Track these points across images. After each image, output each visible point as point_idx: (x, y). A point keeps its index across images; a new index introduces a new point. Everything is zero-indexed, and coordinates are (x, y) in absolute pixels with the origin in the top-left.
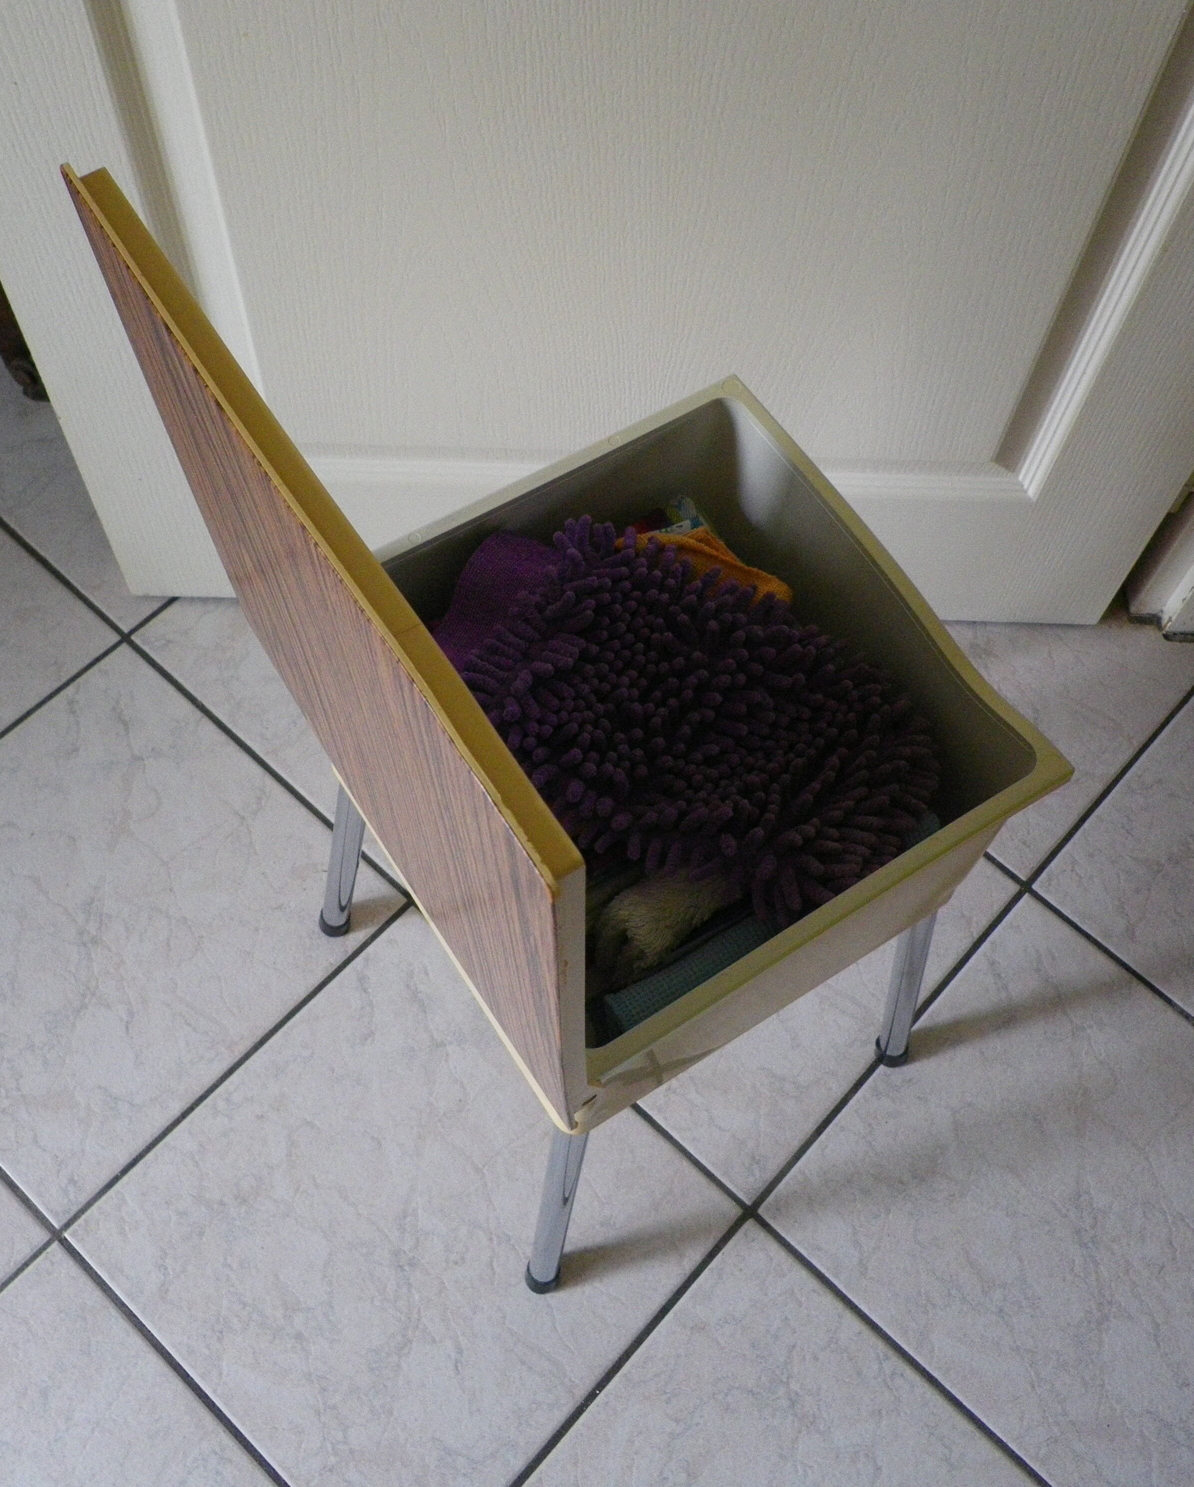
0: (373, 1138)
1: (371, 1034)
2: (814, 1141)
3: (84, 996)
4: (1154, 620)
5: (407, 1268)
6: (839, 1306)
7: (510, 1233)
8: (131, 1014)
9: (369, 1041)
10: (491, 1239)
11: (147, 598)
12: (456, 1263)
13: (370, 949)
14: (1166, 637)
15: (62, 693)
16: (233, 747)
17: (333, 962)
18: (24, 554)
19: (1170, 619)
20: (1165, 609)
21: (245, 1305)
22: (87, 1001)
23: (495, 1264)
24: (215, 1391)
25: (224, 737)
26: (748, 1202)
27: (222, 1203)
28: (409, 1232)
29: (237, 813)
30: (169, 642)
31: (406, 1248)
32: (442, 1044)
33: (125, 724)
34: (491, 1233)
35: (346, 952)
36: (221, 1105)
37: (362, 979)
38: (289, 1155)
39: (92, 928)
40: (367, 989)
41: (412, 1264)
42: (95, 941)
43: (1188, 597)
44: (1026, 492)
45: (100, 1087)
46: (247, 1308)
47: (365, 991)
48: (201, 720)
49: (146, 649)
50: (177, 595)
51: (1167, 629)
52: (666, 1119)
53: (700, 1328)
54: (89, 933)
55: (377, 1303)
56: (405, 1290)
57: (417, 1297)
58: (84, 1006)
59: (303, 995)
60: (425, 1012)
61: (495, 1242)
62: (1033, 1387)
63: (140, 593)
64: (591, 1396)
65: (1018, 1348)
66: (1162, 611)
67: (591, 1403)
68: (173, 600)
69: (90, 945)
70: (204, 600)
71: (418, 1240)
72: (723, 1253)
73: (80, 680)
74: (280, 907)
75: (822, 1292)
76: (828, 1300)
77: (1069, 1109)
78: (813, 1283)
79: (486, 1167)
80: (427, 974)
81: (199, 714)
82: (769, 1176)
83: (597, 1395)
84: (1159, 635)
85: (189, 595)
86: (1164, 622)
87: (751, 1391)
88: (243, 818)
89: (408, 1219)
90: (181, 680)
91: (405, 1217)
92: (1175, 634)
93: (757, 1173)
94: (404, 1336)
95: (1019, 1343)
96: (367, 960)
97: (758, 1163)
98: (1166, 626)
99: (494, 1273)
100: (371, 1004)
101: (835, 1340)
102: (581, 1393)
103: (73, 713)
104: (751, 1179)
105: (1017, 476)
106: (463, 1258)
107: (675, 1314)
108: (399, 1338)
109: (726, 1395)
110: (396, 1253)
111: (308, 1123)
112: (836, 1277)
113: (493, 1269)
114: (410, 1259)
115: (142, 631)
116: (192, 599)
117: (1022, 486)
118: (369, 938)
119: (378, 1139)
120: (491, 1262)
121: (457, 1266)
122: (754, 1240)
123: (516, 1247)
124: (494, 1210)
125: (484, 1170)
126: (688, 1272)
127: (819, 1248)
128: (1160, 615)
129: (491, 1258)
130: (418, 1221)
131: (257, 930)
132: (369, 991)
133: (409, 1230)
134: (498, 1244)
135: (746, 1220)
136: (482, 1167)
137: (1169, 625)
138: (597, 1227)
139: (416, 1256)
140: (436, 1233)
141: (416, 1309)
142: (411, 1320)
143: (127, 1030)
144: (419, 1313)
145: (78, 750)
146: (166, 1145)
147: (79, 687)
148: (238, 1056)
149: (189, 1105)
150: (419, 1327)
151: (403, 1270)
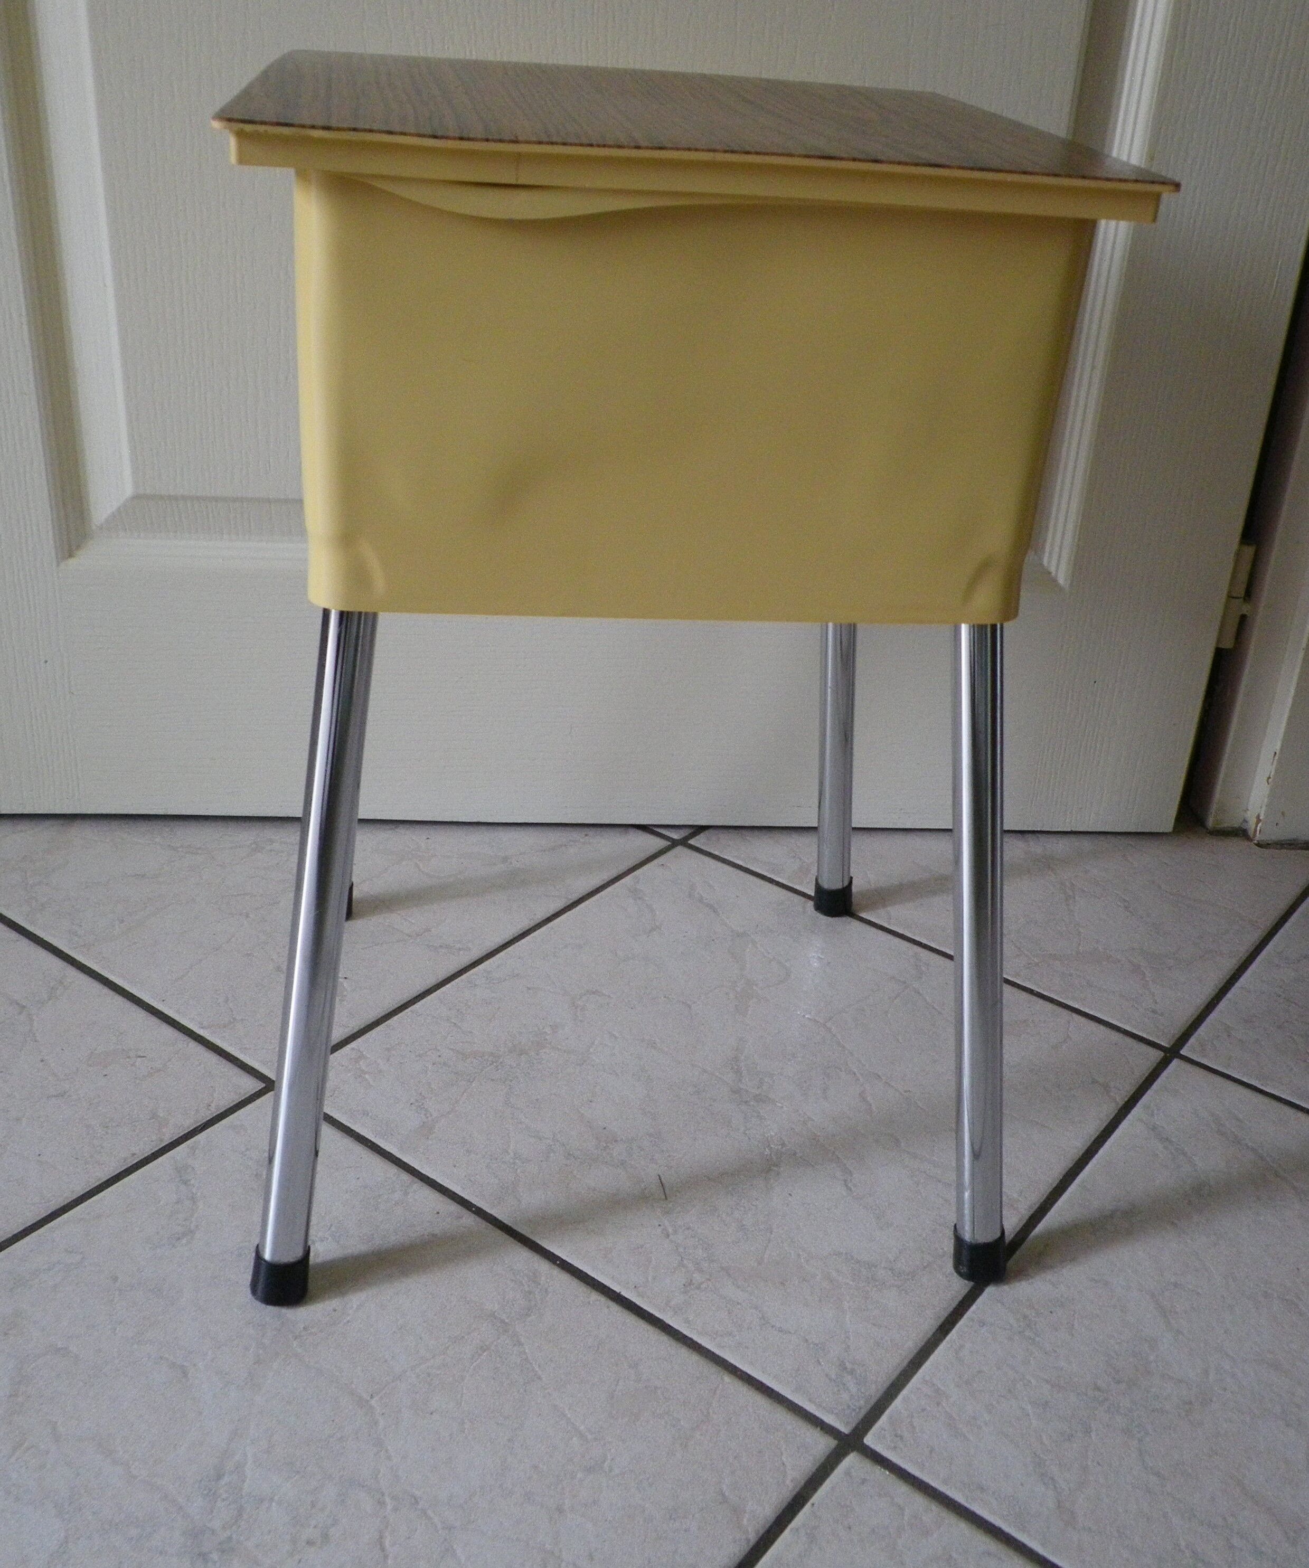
0: (174, 1366)
1: (190, 1233)
2: (941, 1341)
4: (1240, 833)
5: (215, 1556)
7: (418, 1493)
9: (184, 1241)
10: (381, 1503)
12: (310, 1543)
14: (1259, 845)
17: (136, 1152)
19: (1259, 820)
23: (387, 1543)
26: (845, 1429)
28: (225, 1500)
29: (15, 1003)
31: (216, 1524)
35: (161, 1140)
37: (182, 1171)
38: (14, 1395)
40: (189, 1181)
41: (227, 1548)
47: (185, 1183)
51: (1257, 838)
52: (687, 1321)
61: (389, 1507)
66: (1245, 821)
71: (240, 1511)
72: (813, 1504)
74: (61, 1095)
79: (376, 1398)
82: (875, 1390)
86: (1251, 833)
88: (24, 1007)
89: (226, 1479)
91: (219, 1477)
92: (1270, 843)
93: (851, 1385)
96: (193, 1149)
97: (852, 1372)
98: (1255, 831)
99: (386, 1557)
100: (193, 1199)
104: (845, 1396)
106: (326, 1537)
111: (59, 1350)
112: (1023, 1529)
113: (383, 1549)
114: (221, 1543)
117: (1049, 570)
118: (200, 1126)
119: (182, 1367)
120: (381, 1537)
121: (313, 1549)
122: (864, 1481)
123: (430, 1512)
124: (389, 1458)
125: (373, 1402)
126: (753, 1538)
127: (982, 1489)
128: (1244, 826)
129: (381, 1532)
130: (244, 1481)
131: (18, 1120)
132: (192, 1182)
133: (224, 1496)
134: (396, 1509)
135: (845, 1455)
136: (369, 1398)
137: (1258, 828)
138: (579, 1475)
139: (234, 1537)
140: (277, 1498)
151: (207, 1561)
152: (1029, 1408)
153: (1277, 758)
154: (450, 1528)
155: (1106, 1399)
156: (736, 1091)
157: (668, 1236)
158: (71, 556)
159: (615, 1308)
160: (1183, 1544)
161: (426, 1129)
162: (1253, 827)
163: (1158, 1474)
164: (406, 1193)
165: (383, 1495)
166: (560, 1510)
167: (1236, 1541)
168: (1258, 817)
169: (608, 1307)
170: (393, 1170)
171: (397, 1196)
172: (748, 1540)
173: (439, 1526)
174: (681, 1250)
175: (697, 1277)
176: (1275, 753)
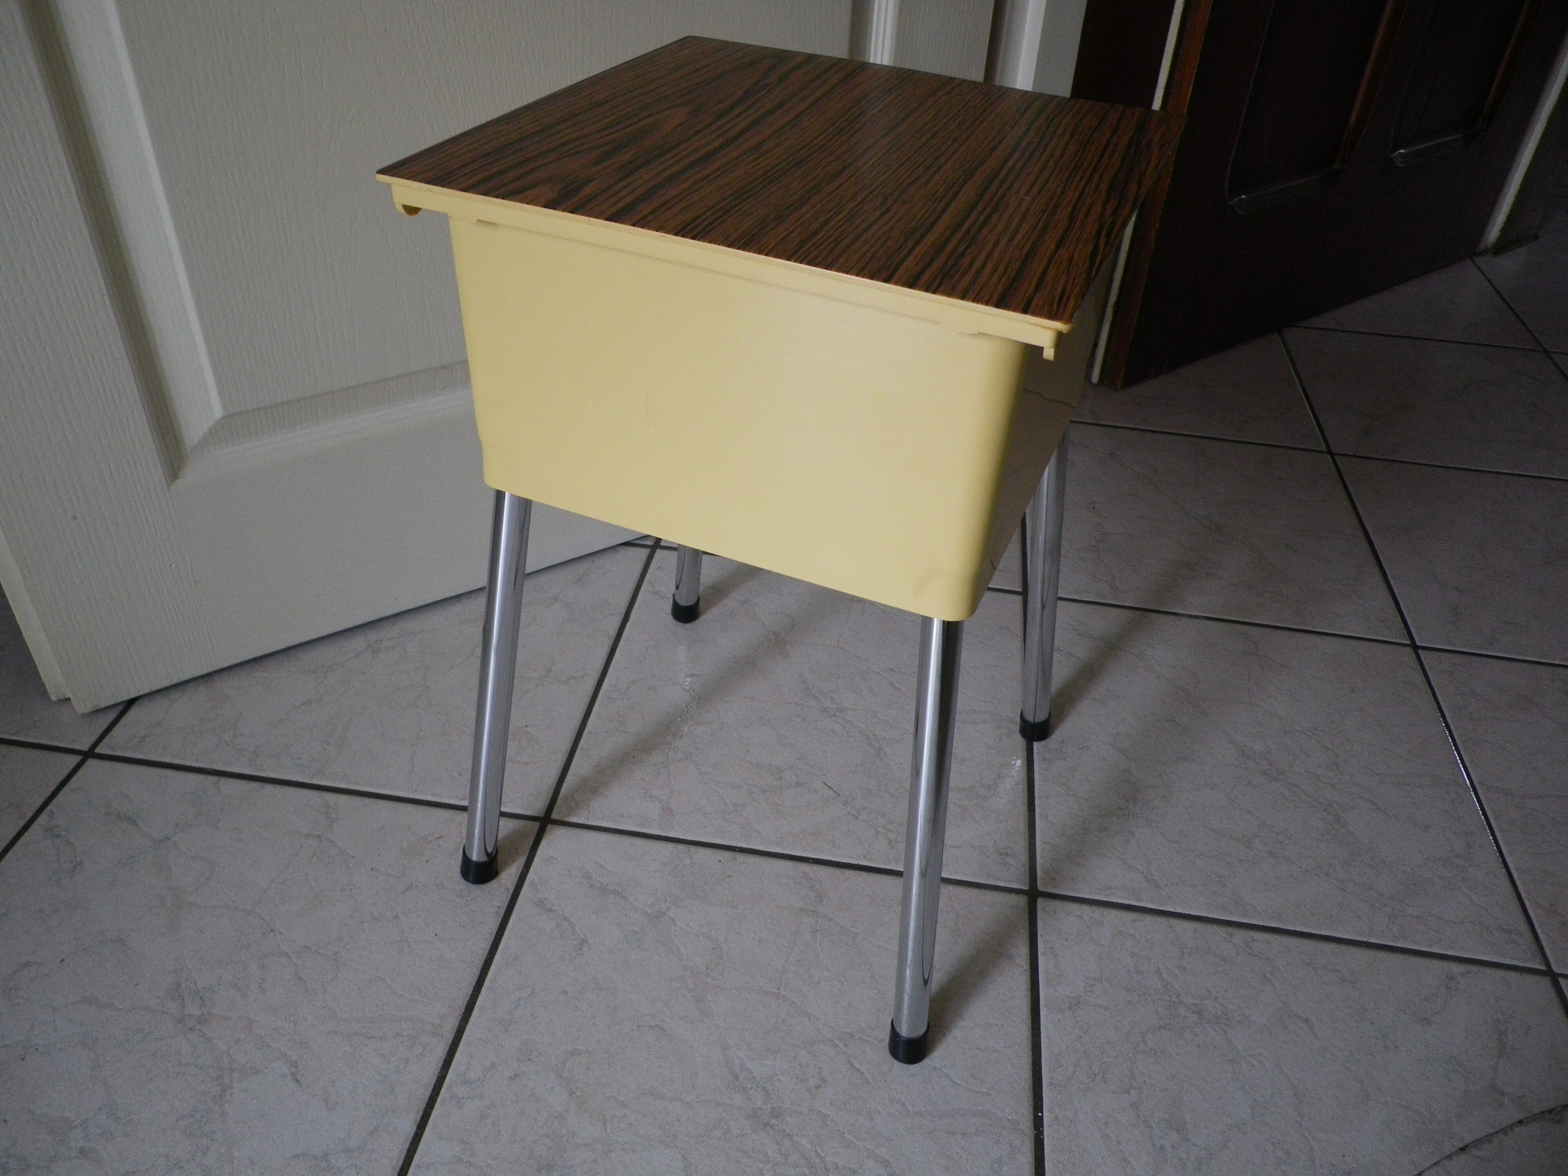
0: (651, 1027)
1: (583, 942)
2: (1034, 815)
3: (220, 1077)
5: (773, 1121)
8: (294, 1065)
9: (585, 949)
10: (836, 1046)
11: (98, 712)
12: (818, 1087)
15: (34, 826)
16: (269, 788)
17: (499, 904)
22: (227, 1080)
23: (857, 1066)
25: (255, 785)
26: (1026, 888)
28: (751, 1089)
29: (308, 835)
30: (144, 737)
31: (759, 1104)
32: (661, 914)
33: (129, 819)
37: (541, 904)
38: (572, 1094)
39: (192, 1009)
40: (553, 904)
41: (776, 1114)
42: (203, 1020)
45: (296, 1157)
47: (551, 910)
48: (220, 780)
49: (118, 753)
50: (134, 695)
53: (1075, 1004)
54: (191, 1015)
56: (787, 1143)
57: (804, 1141)
58: (226, 1088)
59: (486, 945)
60: (625, 898)
61: (841, 1046)
62: (1343, 890)
63: (89, 709)
64: (1038, 1122)
65: (1307, 871)
67: (1043, 1127)
68: (130, 703)
69: (198, 1027)
71: (765, 1089)
72: (1041, 936)
73: (50, 809)
74: (410, 888)
76: (1149, 920)
77: (1182, 703)
79: (782, 989)
80: (602, 867)
81: (214, 778)
82: (1024, 858)
83: (1042, 1118)
85: (149, 691)
87: (1161, 1026)
88: (319, 836)
89: (741, 1077)
90: (176, 762)
91: (737, 1077)
93: (1011, 861)
95: (1304, 867)
96: (533, 886)
97: (1007, 854)
99: (863, 1073)
100: (566, 919)
101: (1183, 946)
102: (1027, 1124)
103: (57, 836)
104: (1013, 869)
106: (822, 1079)
107: (1046, 1006)
109: (1145, 1042)
111: (572, 1052)
112: (1140, 900)
113: (858, 1070)
114: (771, 1113)
115: (107, 739)
116: (151, 695)
119: (657, 1026)
120: (851, 1064)
121: (822, 1089)
122: (1054, 911)
124: (818, 1019)
125: (782, 992)
127: (1107, 887)
129: (848, 1061)
130: (752, 1073)
131: (396, 917)
132: (554, 909)
133: (749, 1086)
134: (846, 1045)
135: (1036, 902)
136: (777, 991)
139: (775, 1105)
140: (778, 1073)
141: (813, 1154)
142: (816, 1168)
143: (298, 1081)
144: (818, 1155)
145: (81, 863)
146: (418, 1167)
147: (52, 813)
148: (449, 1037)
149: (421, 1113)
150: (829, 1168)
151: (772, 1126)
152: (1097, 834)
155: (1129, 813)
156: (824, 710)
157: (857, 818)
158: (175, 478)
159: (864, 874)
160: (1208, 872)
161: (667, 811)
163: (1176, 842)
164: (691, 857)
165: (832, 1041)
167: (1228, 860)
169: (860, 875)
170: (670, 846)
171: (687, 861)
173: (875, 1042)
174: (871, 823)
175: (890, 835)
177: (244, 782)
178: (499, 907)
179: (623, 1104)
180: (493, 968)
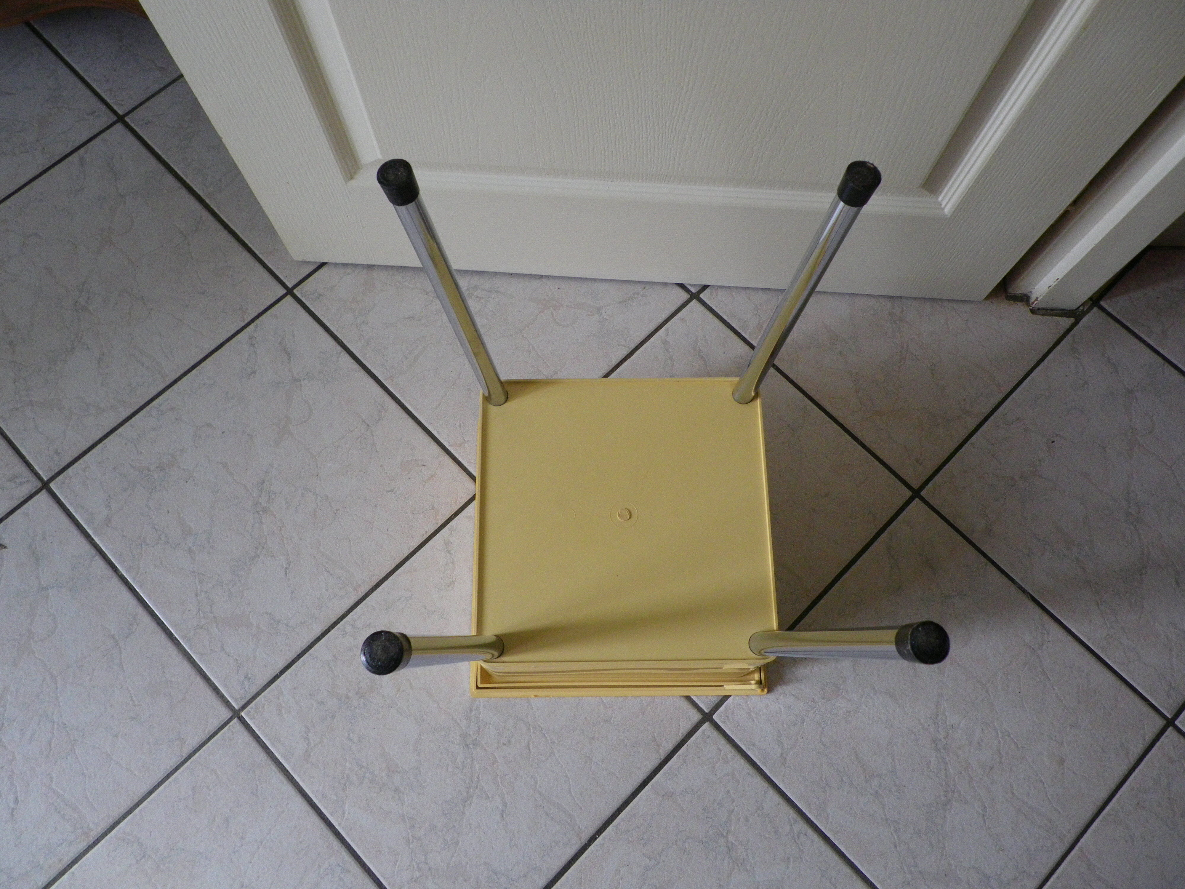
1: (453, 582)
3: (257, 548)
4: (1024, 299)
5: (471, 746)
6: (765, 785)
7: (542, 726)
8: (289, 563)
9: (451, 588)
10: (529, 729)
11: (305, 263)
12: (504, 744)
13: (453, 523)
14: (1033, 311)
15: (245, 331)
16: (362, 373)
17: (427, 531)
18: (220, 227)
19: (1037, 299)
20: (1033, 291)
21: (361, 767)
22: (259, 551)
23: (531, 748)
24: (340, 824)
25: (356, 366)
26: (707, 711)
27: (347, 697)
28: (473, 722)
29: (364, 421)
30: (320, 295)
31: (471, 732)
33: (288, 354)
34: (529, 725)
35: (436, 525)
36: (349, 629)
37: (448, 543)
39: (263, 501)
40: (451, 551)
41: (475, 744)
42: (265, 510)
43: (1054, 285)
44: (943, 209)
45: (267, 613)
46: (363, 769)
47: (449, 552)
48: (340, 353)
49: (303, 299)
50: (325, 261)
51: (1034, 305)
53: (669, 795)
54: (261, 504)
55: (450, 769)
56: (469, 761)
57: (477, 766)
58: (257, 556)
59: (407, 553)
61: (532, 731)
62: (896, 846)
63: (300, 259)
64: (592, 839)
65: (887, 820)
66: (1031, 292)
67: (592, 844)
68: (323, 265)
69: (261, 513)
70: (345, 265)
71: (479, 728)
73: (257, 322)
74: (392, 491)
75: (754, 775)
76: (757, 780)
78: (748, 768)
81: (339, 348)
83: (596, 839)
84: (1027, 309)
85: (334, 261)
86: (1032, 300)
87: (702, 841)
88: (368, 425)
89: (473, 713)
90: (328, 324)
92: (1039, 309)
94: (468, 793)
95: (888, 817)
96: (451, 530)
98: (1033, 302)
99: (531, 753)
100: (453, 563)
101: (761, 808)
102: (586, 836)
103: (253, 345)
105: (937, 198)
106: (509, 741)
108: (465, 795)
109: (685, 842)
110: (464, 736)
112: (765, 765)
113: (529, 750)
114: (473, 741)
115: (301, 286)
116: (336, 265)
117: (941, 205)
118: (453, 515)
120: (529, 744)
121: (505, 747)
122: (709, 737)
123: (546, 735)
124: (532, 708)
126: (663, 757)
127: (753, 745)
128: (1029, 294)
129: (529, 742)
130: (480, 714)
132: (452, 552)
133: (473, 720)
134: (534, 733)
135: (704, 723)
137: (1035, 303)
138: (602, 724)
139: (478, 739)
140: (492, 723)
141: (477, 775)
142: (473, 782)
143: (286, 574)
144: (478, 777)
145: (255, 372)
146: (311, 655)
147: (257, 327)
148: (361, 595)
149: (327, 628)
150: (478, 787)
151: (469, 748)
152: (782, 707)
153: (1058, 281)
154: (554, 743)
155: (815, 707)
158: (352, 178)
160: (824, 777)
162: (1033, 300)
163: (825, 745)
166: (593, 739)
168: (1037, 298)
172: (661, 759)
173: (549, 741)
176: (1058, 279)
177: (352, 361)
178: (426, 532)
179: (412, 687)
180: (402, 568)
